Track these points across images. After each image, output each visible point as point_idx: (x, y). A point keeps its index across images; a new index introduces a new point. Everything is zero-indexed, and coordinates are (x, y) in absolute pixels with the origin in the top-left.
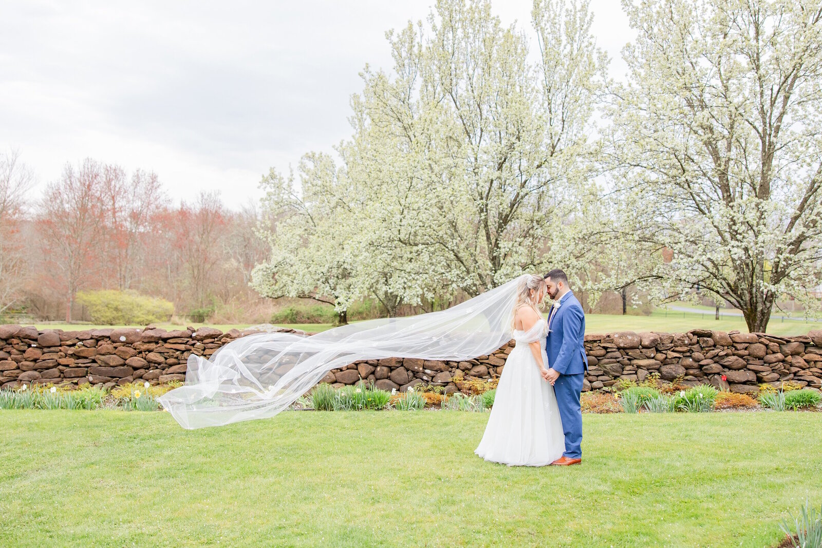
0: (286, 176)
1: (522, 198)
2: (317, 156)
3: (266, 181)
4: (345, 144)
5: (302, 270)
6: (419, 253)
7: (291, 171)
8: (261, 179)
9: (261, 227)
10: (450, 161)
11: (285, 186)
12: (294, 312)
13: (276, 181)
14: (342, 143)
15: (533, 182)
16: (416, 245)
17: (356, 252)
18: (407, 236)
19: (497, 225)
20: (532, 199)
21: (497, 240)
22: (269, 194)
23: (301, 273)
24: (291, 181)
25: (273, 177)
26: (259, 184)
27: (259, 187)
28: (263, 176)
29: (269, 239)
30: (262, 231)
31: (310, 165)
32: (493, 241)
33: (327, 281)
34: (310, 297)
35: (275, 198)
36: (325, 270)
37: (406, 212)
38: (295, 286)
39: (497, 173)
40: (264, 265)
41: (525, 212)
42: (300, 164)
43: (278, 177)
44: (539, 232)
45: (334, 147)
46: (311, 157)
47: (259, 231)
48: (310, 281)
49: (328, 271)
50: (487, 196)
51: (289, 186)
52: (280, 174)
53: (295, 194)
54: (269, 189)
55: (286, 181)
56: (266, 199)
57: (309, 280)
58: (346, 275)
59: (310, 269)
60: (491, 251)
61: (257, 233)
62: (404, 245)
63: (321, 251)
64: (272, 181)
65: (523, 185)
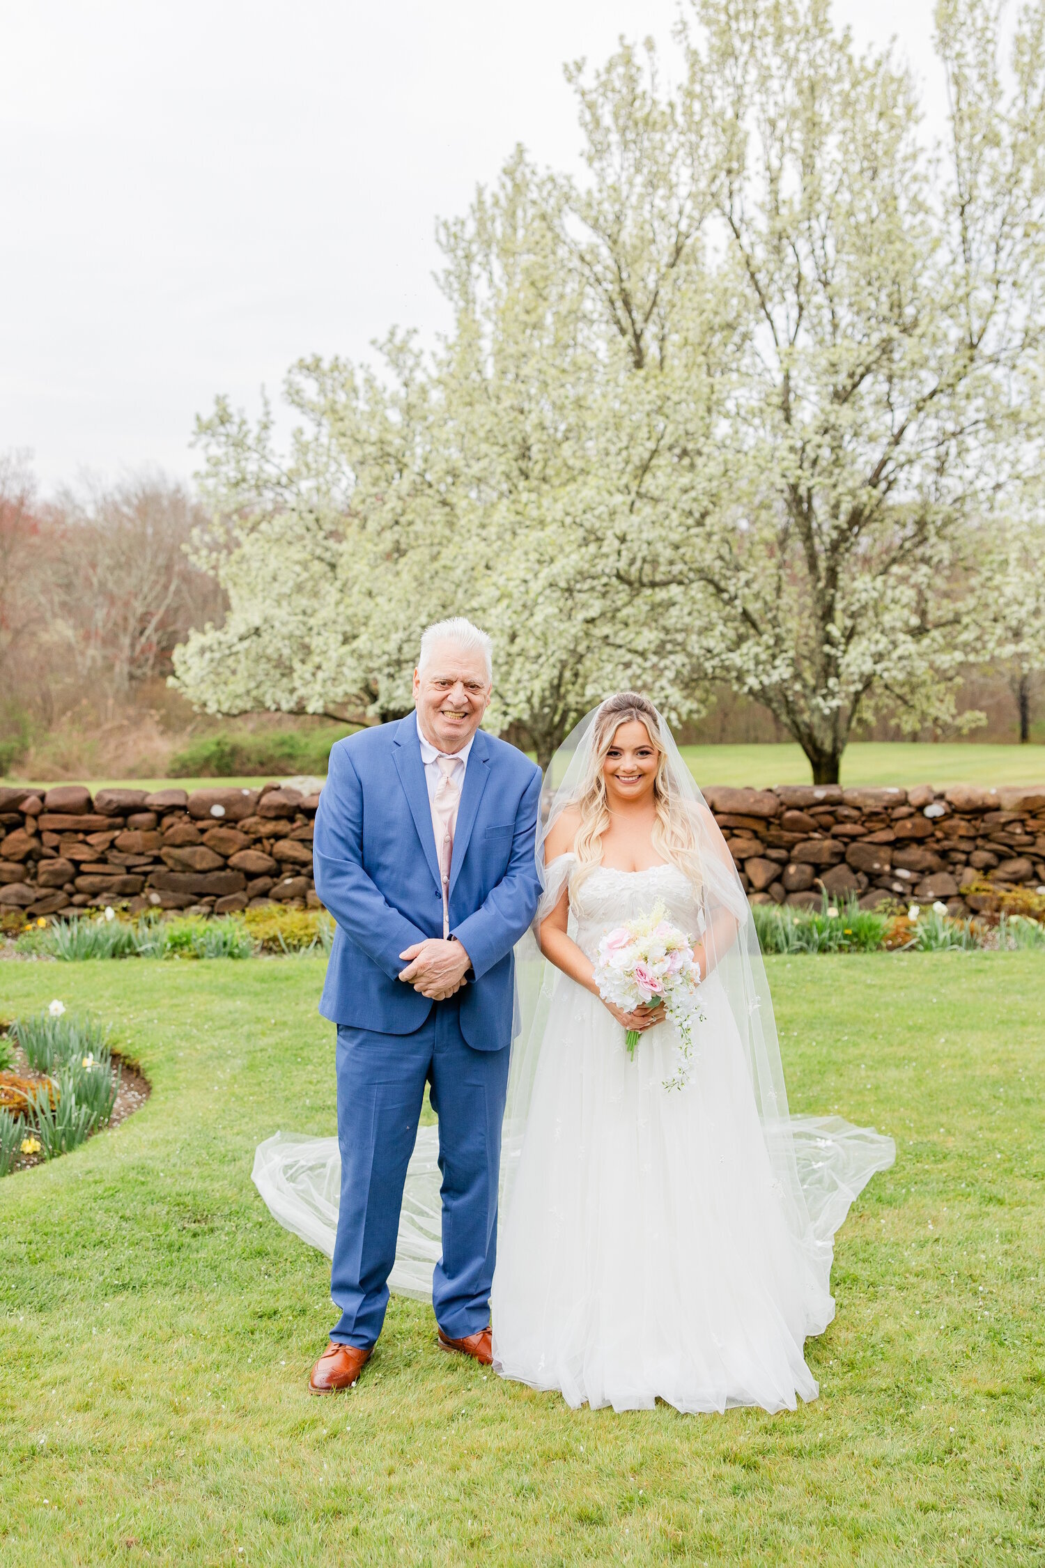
0: (253, 417)
2: (326, 365)
3: (204, 428)
4: (400, 335)
7: (266, 404)
8: (193, 426)
9: (201, 540)
11: (250, 441)
13: (233, 429)
14: (392, 334)
22: (216, 463)
24: (265, 427)
25: (224, 419)
26: (192, 438)
27: (191, 445)
28: (198, 418)
29: (222, 573)
30: (204, 552)
31: (310, 388)
35: (230, 471)
40: (211, 636)
42: (284, 388)
43: (236, 419)
45: (373, 342)
46: (312, 367)
47: (196, 551)
51: (259, 440)
52: (241, 411)
53: (276, 460)
54: (216, 451)
55: (254, 428)
56: (208, 475)
61: (193, 558)
64: (221, 430)
65: (897, 440)
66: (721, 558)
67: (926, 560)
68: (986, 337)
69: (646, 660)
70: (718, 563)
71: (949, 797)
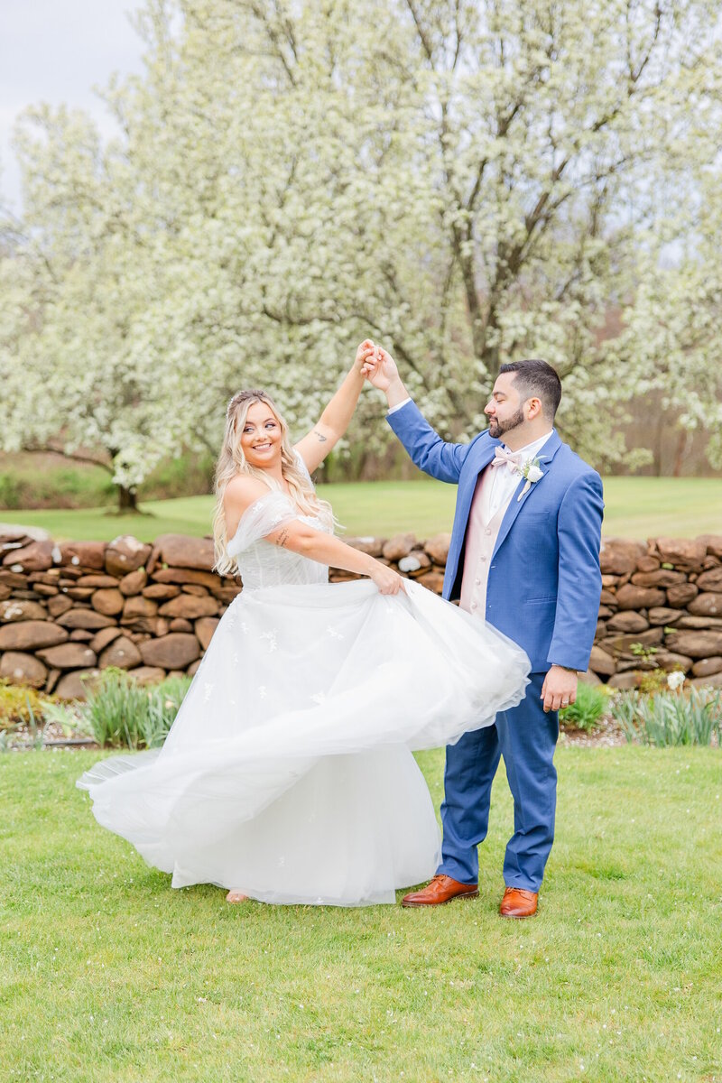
1: (555, 206)
5: (31, 387)
6: (310, 342)
10: (383, 115)
12: (14, 484)
15: (580, 167)
16: (304, 322)
17: (163, 342)
18: (284, 301)
19: (493, 271)
20: (578, 209)
21: (493, 309)
23: (29, 394)
32: (484, 311)
33: (90, 412)
34: (49, 450)
36: (85, 386)
37: (281, 241)
38: (17, 425)
39: (498, 145)
41: (561, 240)
42: (14, 134)
44: (596, 289)
46: (40, 116)
48: (52, 413)
49: (93, 389)
50: (472, 201)
53: (6, 207)
57: (47, 408)
58: (131, 396)
59: (50, 384)
60: (480, 337)
62: (275, 323)
63: (76, 343)
65: (556, 176)
66: (375, 295)
67: (580, 298)
68: (647, 69)
69: (291, 396)
70: (372, 300)
71: (428, 548)
